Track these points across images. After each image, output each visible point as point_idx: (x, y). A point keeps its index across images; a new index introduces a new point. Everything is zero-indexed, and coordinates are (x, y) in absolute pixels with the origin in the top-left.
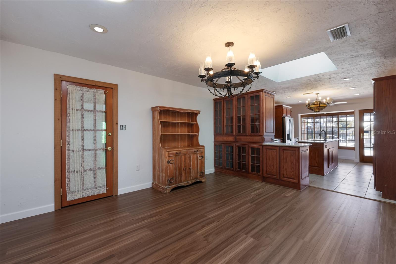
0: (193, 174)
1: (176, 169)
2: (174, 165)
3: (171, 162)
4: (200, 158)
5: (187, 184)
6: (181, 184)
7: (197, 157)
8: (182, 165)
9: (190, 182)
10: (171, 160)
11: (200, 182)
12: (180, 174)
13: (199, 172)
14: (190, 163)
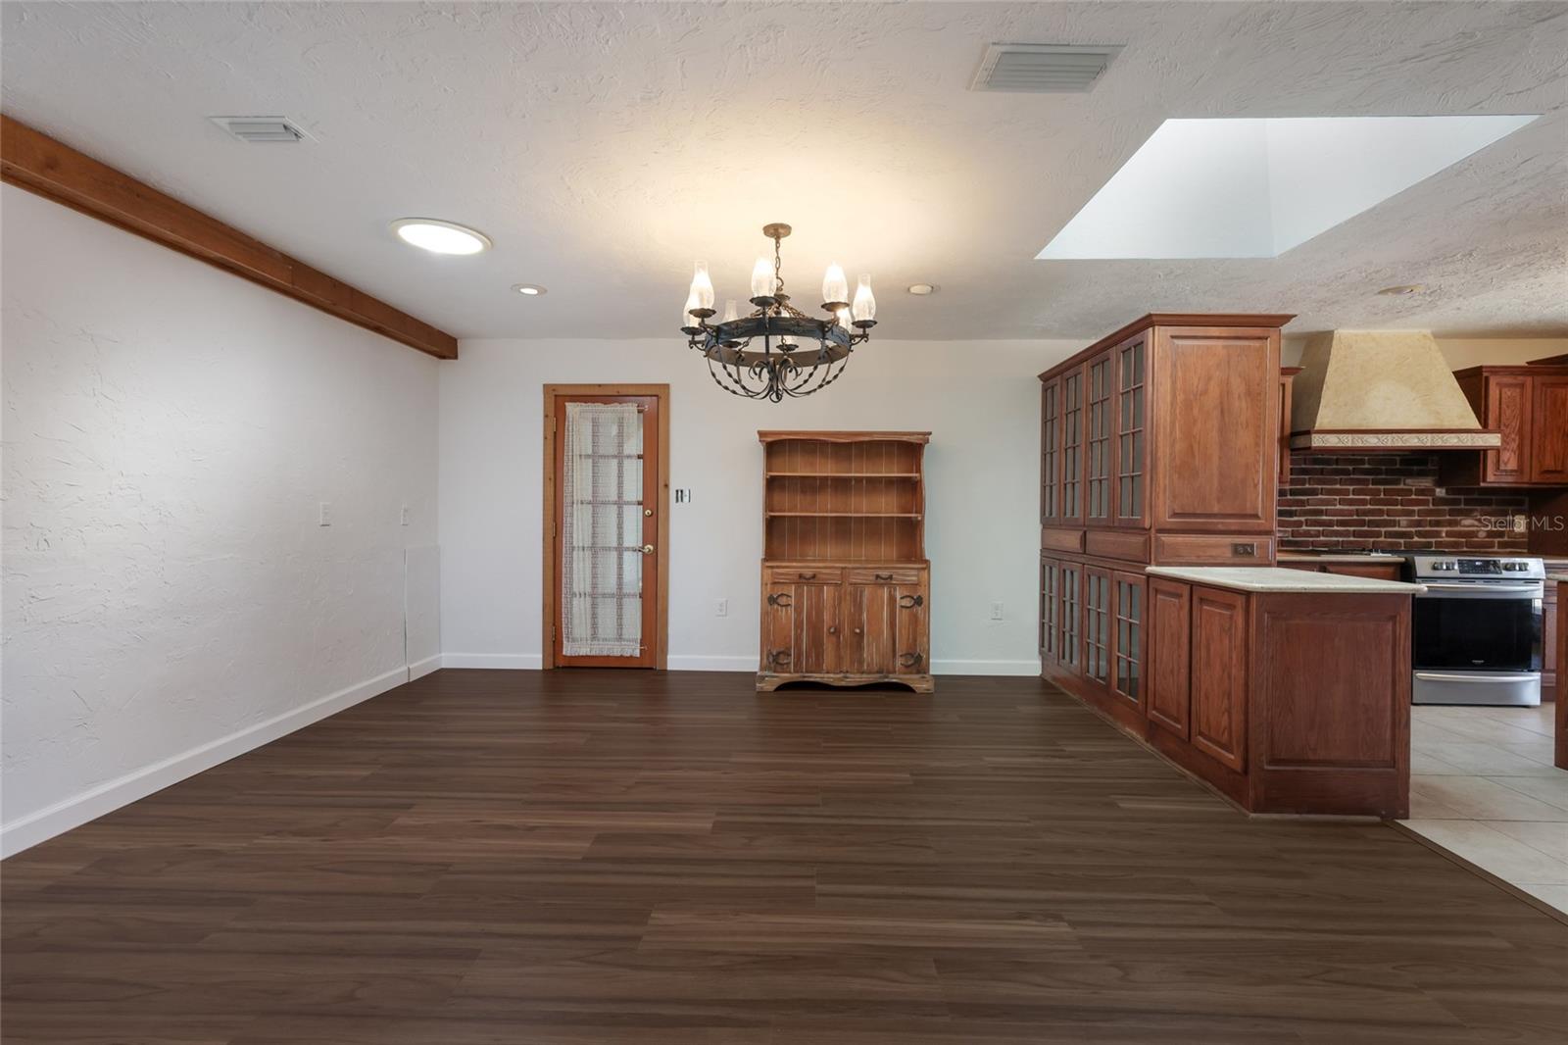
0: (872, 654)
1: (799, 625)
2: (791, 611)
3: (783, 601)
4: (907, 602)
5: (843, 684)
6: (816, 677)
7: (892, 599)
8: (826, 617)
9: (856, 679)
10: (782, 595)
11: (905, 688)
12: (817, 644)
13: (898, 654)
14: (861, 614)
